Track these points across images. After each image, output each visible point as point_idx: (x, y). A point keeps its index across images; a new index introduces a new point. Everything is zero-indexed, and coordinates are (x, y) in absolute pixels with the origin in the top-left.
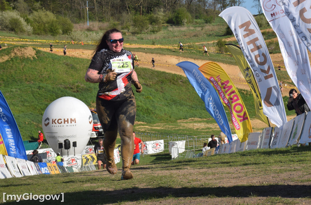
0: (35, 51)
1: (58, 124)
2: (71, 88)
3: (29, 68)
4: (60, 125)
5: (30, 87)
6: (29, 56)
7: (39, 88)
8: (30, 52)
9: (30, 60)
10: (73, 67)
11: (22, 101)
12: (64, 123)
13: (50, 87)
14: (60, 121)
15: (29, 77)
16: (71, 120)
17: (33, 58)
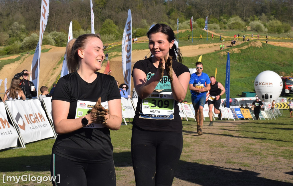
0: (262, 44)
1: (262, 85)
3: (257, 52)
4: (263, 86)
5: (257, 63)
6: (258, 46)
7: (262, 63)
8: (259, 44)
9: (259, 48)
10: (282, 53)
11: (252, 70)
12: (266, 85)
13: (268, 63)
14: (263, 84)
15: (257, 57)
16: (270, 83)
17: (261, 47)
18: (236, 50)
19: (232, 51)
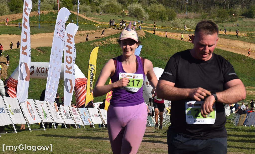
0: (145, 33)
1: (149, 85)
2: (166, 60)
6: (141, 36)
9: (141, 39)
10: (169, 45)
13: (152, 58)
17: (144, 37)
18: (114, 41)
19: (110, 41)
